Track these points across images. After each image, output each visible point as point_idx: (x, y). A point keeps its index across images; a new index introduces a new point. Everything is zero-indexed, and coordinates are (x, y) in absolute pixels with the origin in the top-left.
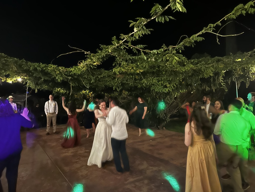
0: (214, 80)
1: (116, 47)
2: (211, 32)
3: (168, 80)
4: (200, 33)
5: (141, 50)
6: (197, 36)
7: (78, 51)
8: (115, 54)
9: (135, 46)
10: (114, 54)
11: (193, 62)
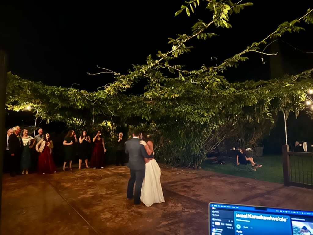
0: (258, 110)
1: (151, 68)
2: (255, 51)
3: (205, 108)
4: (244, 52)
5: (179, 70)
6: (240, 56)
7: (107, 72)
8: (149, 75)
9: (172, 66)
10: (147, 76)
11: (236, 85)
